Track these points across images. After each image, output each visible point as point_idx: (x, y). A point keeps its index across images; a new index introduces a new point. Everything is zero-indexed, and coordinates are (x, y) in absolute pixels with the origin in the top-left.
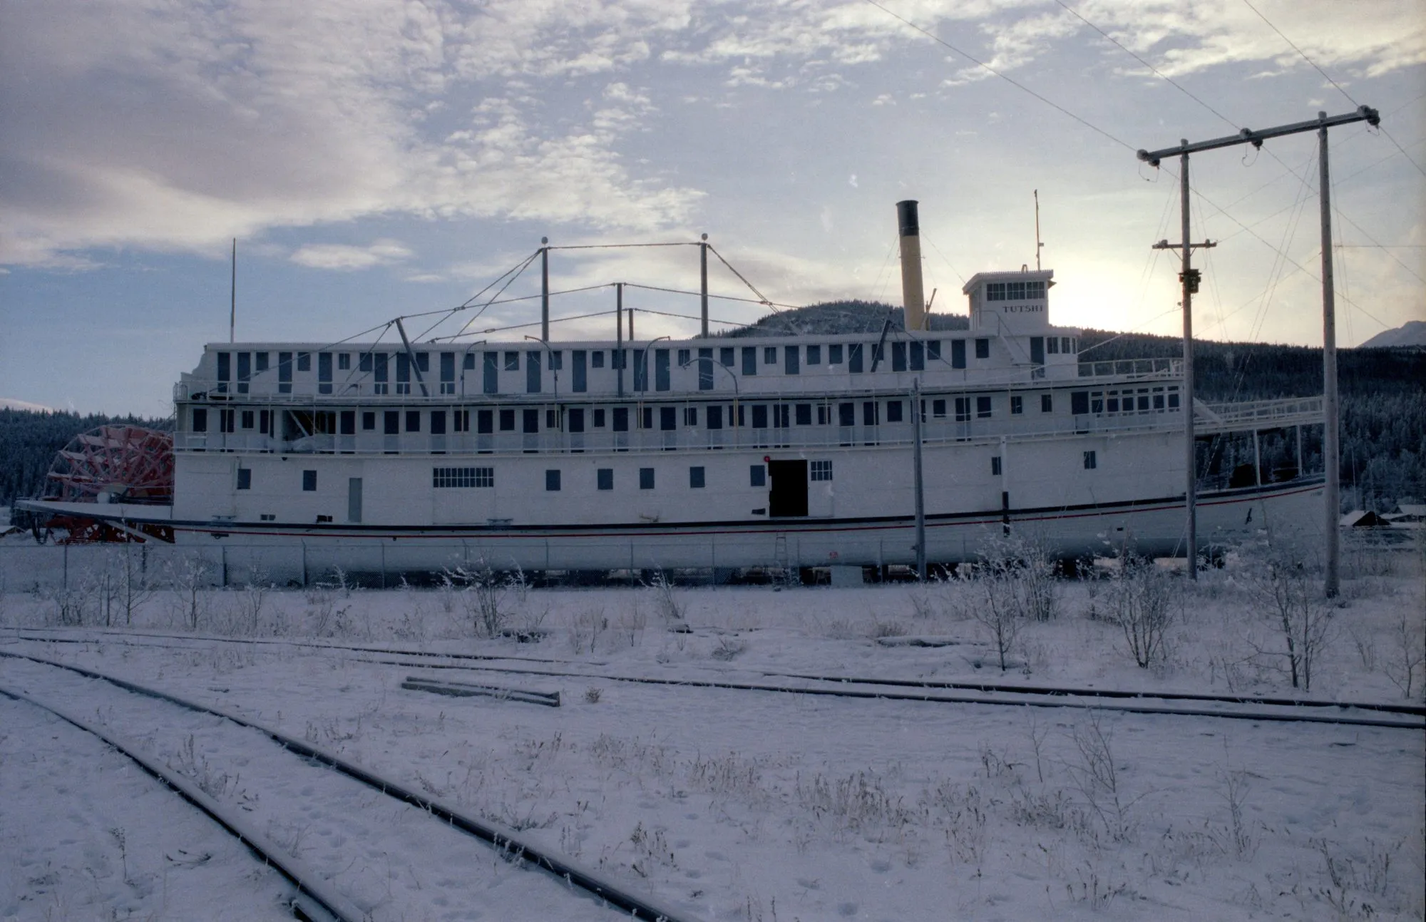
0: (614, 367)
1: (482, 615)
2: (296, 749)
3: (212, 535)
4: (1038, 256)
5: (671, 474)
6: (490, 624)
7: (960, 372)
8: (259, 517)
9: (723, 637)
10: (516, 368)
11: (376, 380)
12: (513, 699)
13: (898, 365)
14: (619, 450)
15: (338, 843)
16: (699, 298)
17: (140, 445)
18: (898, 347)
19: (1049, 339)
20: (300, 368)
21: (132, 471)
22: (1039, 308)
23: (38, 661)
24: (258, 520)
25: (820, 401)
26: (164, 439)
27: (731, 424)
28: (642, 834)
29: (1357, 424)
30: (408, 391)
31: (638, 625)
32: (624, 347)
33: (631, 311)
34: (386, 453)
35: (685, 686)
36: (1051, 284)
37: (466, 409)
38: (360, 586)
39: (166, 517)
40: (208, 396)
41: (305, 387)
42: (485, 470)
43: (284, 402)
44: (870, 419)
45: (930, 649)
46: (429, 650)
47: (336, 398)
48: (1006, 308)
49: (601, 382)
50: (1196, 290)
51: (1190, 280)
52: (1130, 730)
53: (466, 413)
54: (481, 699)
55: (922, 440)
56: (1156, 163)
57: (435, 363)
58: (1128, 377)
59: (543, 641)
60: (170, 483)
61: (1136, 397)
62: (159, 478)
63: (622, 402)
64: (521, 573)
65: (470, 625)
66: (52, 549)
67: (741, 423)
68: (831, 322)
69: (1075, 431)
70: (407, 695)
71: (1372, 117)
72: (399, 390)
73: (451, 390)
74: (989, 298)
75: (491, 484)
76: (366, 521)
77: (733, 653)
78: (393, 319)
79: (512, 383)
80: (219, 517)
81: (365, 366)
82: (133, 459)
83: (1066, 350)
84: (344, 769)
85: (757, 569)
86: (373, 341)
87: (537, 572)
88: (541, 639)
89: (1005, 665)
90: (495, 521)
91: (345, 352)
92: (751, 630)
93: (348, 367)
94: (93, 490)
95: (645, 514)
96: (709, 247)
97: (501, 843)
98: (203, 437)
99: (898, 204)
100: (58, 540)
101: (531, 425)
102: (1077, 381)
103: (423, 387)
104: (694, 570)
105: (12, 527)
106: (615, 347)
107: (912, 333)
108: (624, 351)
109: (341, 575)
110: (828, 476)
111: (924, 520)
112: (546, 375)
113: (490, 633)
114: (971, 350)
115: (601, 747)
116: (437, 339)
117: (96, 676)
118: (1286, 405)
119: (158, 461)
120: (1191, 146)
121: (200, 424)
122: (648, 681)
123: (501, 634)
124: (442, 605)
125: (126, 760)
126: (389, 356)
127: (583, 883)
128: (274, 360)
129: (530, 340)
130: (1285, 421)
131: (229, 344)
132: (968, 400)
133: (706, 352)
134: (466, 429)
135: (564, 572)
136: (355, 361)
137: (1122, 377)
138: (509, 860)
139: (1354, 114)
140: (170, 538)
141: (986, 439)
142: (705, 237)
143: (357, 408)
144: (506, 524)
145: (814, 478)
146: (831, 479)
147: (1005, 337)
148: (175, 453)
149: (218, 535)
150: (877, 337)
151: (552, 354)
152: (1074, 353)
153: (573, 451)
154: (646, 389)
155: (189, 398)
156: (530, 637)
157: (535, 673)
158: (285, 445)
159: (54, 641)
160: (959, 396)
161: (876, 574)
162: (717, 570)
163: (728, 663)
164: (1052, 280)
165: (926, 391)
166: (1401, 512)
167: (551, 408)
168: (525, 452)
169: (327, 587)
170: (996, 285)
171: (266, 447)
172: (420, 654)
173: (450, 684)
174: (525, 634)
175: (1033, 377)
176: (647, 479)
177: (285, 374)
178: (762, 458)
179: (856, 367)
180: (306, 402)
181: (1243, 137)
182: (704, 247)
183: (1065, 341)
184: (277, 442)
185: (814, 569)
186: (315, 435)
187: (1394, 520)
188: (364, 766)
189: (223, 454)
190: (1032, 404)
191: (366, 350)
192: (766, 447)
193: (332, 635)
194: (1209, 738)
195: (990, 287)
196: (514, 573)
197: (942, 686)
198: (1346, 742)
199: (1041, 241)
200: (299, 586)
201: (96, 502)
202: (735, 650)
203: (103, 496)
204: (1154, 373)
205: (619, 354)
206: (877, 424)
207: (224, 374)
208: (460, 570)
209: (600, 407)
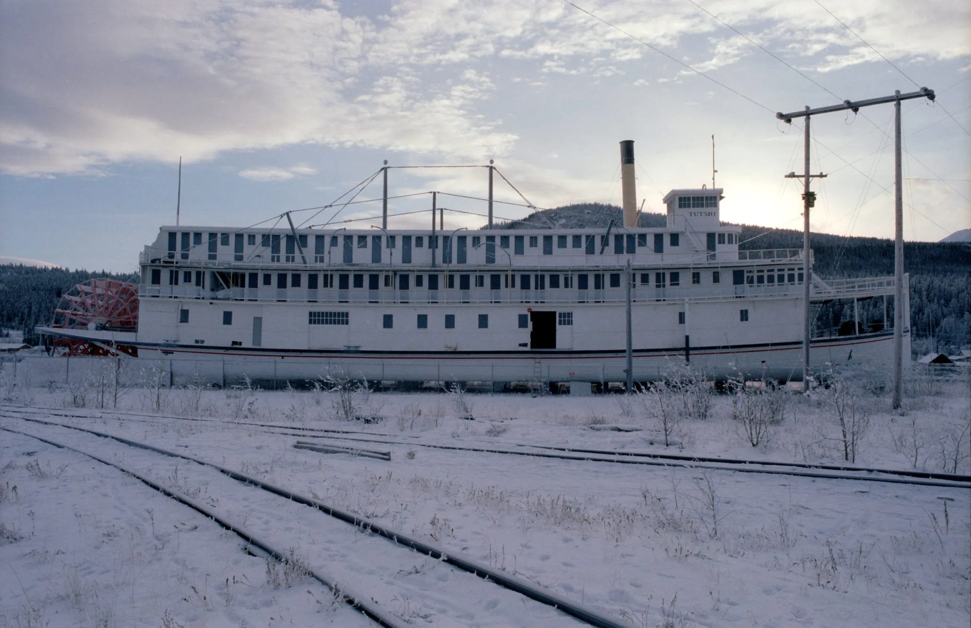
0: (430, 247)
1: (342, 406)
2: (236, 477)
3: (163, 352)
4: (713, 179)
5: (466, 319)
6: (348, 412)
7: (659, 255)
8: (194, 341)
9: (493, 423)
10: (365, 246)
11: (272, 253)
12: (362, 455)
13: (619, 250)
14: (432, 302)
15: (267, 523)
16: (487, 203)
17: (116, 293)
18: (619, 238)
19: (719, 235)
20: (223, 244)
21: (110, 309)
22: (713, 214)
23: (69, 427)
24: (194, 344)
25: (565, 273)
26: (132, 289)
27: (507, 286)
28: (436, 521)
29: (935, 294)
30: (293, 260)
31: (440, 414)
32: (436, 234)
33: (442, 210)
34: (278, 301)
35: (468, 451)
36: (722, 198)
37: (332, 273)
38: (261, 388)
39: (134, 340)
40: (162, 260)
41: (226, 256)
42: (343, 313)
43: (211, 266)
44: (598, 285)
45: (623, 433)
46: (309, 427)
47: (246, 264)
48: (691, 213)
49: (421, 257)
50: (813, 206)
51: (809, 198)
52: (737, 482)
53: (332, 276)
54: (343, 455)
55: (632, 300)
56: (789, 121)
57: (311, 242)
58: (772, 261)
59: (381, 423)
60: (136, 317)
61: (776, 274)
62: (128, 314)
63: (434, 271)
64: (366, 382)
65: (334, 412)
66: (58, 360)
67: (513, 286)
68: (578, 218)
69: (735, 296)
70: (297, 452)
71: (930, 95)
72: (288, 260)
73: (322, 260)
74: (680, 206)
75: (347, 323)
76: (264, 345)
77: (499, 432)
78: (285, 212)
79: (362, 257)
80: (167, 341)
81: (265, 243)
82: (110, 302)
83: (730, 242)
84: (265, 488)
85: (521, 383)
86: (271, 227)
87: (375, 382)
88: (379, 421)
89: (668, 443)
90: (349, 347)
91: (252, 234)
92: (512, 419)
93: (254, 244)
94: (85, 322)
95: (449, 345)
96: (495, 168)
97: (358, 524)
98: (159, 288)
99: (621, 143)
100: (62, 354)
101: (374, 284)
102: (737, 263)
103: (303, 258)
104: (480, 382)
105: (24, 344)
106: (431, 234)
107: (629, 228)
108: (437, 237)
109: (248, 381)
110: (570, 323)
111: (632, 352)
112: (385, 252)
113: (347, 417)
114: (667, 241)
115: (415, 481)
116: (313, 226)
117: (106, 436)
118: (876, 282)
119: (128, 303)
120: (812, 110)
121: (156, 279)
122: (445, 448)
123: (354, 418)
124: (314, 401)
125: (138, 481)
126: (281, 236)
127: (403, 542)
128: (205, 238)
129: (374, 228)
130: (875, 292)
131: (175, 227)
132: (664, 274)
133: (491, 238)
134: (331, 286)
135: (394, 382)
136: (259, 239)
137: (768, 261)
138: (363, 532)
139: (918, 92)
140: (134, 353)
141: (675, 300)
142: (492, 162)
143: (260, 271)
144: (357, 349)
145: (560, 324)
146: (572, 324)
147: (690, 233)
148: (139, 298)
149: (166, 352)
150: (604, 231)
151: (389, 238)
152: (736, 243)
153: (401, 302)
154: (450, 262)
155: (149, 262)
156: (372, 420)
157: (375, 442)
158: (211, 294)
159: (73, 417)
160: (658, 271)
161: (600, 388)
162: (494, 383)
163: (495, 438)
164: (722, 195)
165: (635, 267)
166: (963, 355)
167: (387, 274)
168: (370, 302)
169: (239, 388)
170: (685, 198)
171: (199, 295)
172: (303, 429)
173: (324, 445)
174: (369, 418)
175: (708, 259)
176: (450, 322)
177: (212, 247)
178: (526, 309)
179: (590, 250)
180: (227, 266)
181: (846, 106)
182: (491, 168)
183: (730, 236)
184: (207, 292)
185: (559, 384)
186: (231, 288)
187: (957, 360)
188: (278, 485)
189: (170, 299)
190: (706, 278)
191: (266, 233)
192: (529, 302)
193: (246, 417)
194: (783, 487)
195: (680, 199)
196: (361, 382)
197: (627, 454)
198: (864, 490)
199: (715, 169)
200: (220, 387)
201: (88, 329)
202: (501, 430)
203: (92, 325)
204: (788, 258)
205: (433, 239)
206: (603, 288)
207: (172, 246)
208: (328, 377)
209: (420, 274)
